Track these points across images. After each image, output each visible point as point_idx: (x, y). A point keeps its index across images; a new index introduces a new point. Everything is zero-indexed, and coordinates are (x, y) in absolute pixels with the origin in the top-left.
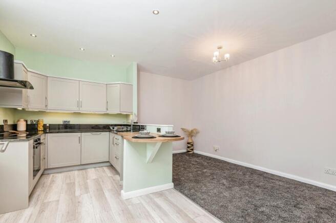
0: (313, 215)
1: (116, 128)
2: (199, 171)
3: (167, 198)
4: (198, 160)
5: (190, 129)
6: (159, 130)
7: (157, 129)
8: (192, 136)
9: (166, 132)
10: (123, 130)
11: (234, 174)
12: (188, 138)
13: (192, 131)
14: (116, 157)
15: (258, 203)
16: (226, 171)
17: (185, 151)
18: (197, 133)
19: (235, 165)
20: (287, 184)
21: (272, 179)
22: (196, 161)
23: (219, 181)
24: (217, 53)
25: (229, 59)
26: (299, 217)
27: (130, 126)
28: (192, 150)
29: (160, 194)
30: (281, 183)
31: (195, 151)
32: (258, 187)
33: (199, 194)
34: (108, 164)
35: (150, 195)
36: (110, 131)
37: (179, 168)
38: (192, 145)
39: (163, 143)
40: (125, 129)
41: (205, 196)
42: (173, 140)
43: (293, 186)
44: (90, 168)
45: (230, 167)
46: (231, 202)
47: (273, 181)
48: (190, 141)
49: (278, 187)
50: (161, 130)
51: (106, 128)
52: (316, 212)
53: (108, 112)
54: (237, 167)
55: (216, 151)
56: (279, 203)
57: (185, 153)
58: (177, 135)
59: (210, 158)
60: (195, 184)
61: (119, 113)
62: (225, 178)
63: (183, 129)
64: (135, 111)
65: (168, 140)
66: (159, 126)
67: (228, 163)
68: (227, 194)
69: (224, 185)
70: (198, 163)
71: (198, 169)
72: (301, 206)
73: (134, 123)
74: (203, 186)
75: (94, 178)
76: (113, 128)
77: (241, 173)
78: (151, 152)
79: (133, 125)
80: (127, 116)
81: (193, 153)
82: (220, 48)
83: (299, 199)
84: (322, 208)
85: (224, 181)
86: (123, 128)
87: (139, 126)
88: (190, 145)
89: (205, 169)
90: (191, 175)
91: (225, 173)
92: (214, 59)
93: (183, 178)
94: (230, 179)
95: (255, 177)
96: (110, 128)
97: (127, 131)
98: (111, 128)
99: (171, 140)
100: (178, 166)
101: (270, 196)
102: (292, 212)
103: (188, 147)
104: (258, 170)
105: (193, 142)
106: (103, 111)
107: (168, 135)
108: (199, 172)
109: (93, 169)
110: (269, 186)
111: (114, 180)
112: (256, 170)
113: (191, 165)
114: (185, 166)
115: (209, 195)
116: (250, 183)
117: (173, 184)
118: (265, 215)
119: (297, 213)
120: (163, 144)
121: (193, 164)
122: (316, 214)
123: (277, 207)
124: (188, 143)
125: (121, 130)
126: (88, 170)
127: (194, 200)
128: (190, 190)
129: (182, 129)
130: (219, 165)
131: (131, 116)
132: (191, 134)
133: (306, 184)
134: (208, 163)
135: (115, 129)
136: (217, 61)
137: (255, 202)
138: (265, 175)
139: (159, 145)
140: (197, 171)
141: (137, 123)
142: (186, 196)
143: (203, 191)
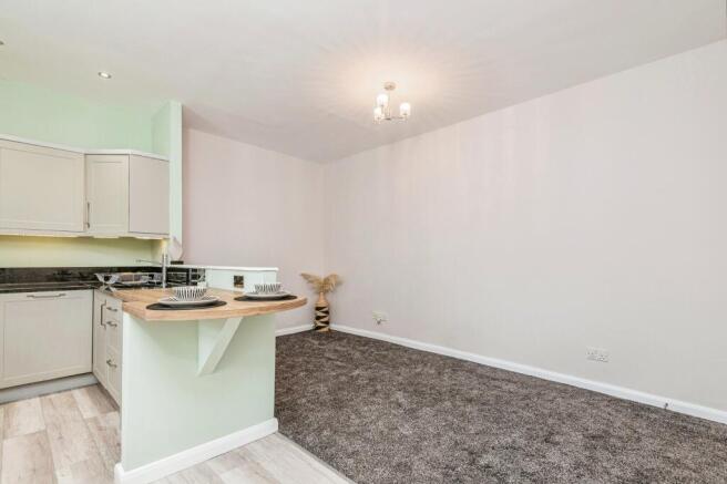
0: (583, 457)
1: (115, 277)
2: (341, 375)
3: (258, 464)
4: (339, 348)
5: (321, 274)
6: (239, 281)
7: (235, 277)
8: (326, 292)
9: (257, 287)
10: (139, 282)
11: (419, 374)
12: (316, 297)
13: (327, 281)
14: (108, 362)
15: (476, 444)
16: (403, 370)
17: (309, 327)
18: (339, 283)
19: (420, 352)
20: (523, 388)
21: (494, 379)
22: (336, 351)
23: (387, 396)
24: (383, 98)
25: (409, 114)
26: (559, 468)
27: (159, 270)
28: (327, 323)
29: (239, 457)
30: (512, 387)
31: (333, 326)
32: (470, 401)
33: (342, 441)
34: (88, 380)
35: (209, 464)
36: (96, 285)
37: (295, 372)
38: (327, 312)
39: (245, 319)
40: (145, 278)
41: (358, 445)
42: (276, 308)
43: (534, 392)
44: (23, 399)
45: (410, 359)
46: (417, 449)
47: (497, 383)
48: (322, 303)
49: (506, 397)
50: (245, 281)
51: (84, 278)
52: (586, 448)
53: (89, 233)
54: (424, 357)
55: (379, 323)
56: (517, 436)
57: (310, 331)
58: (288, 293)
59: (367, 342)
60: (332, 412)
61: (127, 235)
62: (402, 387)
63: (305, 276)
64: (175, 230)
65: (261, 309)
66: (240, 270)
67: (406, 350)
68: (407, 430)
69: (400, 405)
70: (342, 356)
71: (339, 371)
72: (557, 438)
73: (173, 263)
74: (353, 417)
75: (32, 430)
76: (107, 279)
77: (433, 372)
78: (209, 345)
79: (169, 270)
80: (153, 245)
81: (330, 330)
82: (390, 88)
83: (550, 421)
84: (593, 437)
85: (400, 396)
86: (138, 279)
87: (187, 270)
88: (322, 313)
89: (357, 367)
90: (322, 388)
91: (399, 374)
92: (378, 112)
93: (304, 400)
94: (411, 389)
95: (462, 377)
96: (96, 278)
97: (151, 285)
98: (101, 278)
99: (268, 309)
100: (293, 367)
101: (497, 420)
102: (544, 457)
103: (318, 318)
104: (466, 361)
105: (328, 306)
106: (77, 229)
107: (261, 295)
108: (343, 378)
109: (37, 400)
110: (490, 395)
111: (100, 429)
112: (461, 360)
113: (323, 360)
114: (311, 366)
115: (367, 440)
116: (453, 393)
117: (276, 420)
118: (495, 475)
119: (553, 456)
120: (247, 322)
121: (330, 359)
122: (587, 453)
123: (513, 448)
124: (318, 309)
125: (133, 282)
126: (18, 404)
127: (330, 460)
128: (320, 430)
129: (303, 275)
130: (385, 356)
131: (164, 244)
132: (324, 287)
133: (554, 383)
134: (363, 352)
135: (111, 282)
136: (383, 117)
137: (469, 443)
138: (479, 371)
139: (233, 324)
140: (337, 377)
141: (181, 263)
142: (311, 449)
143: (352, 429)
